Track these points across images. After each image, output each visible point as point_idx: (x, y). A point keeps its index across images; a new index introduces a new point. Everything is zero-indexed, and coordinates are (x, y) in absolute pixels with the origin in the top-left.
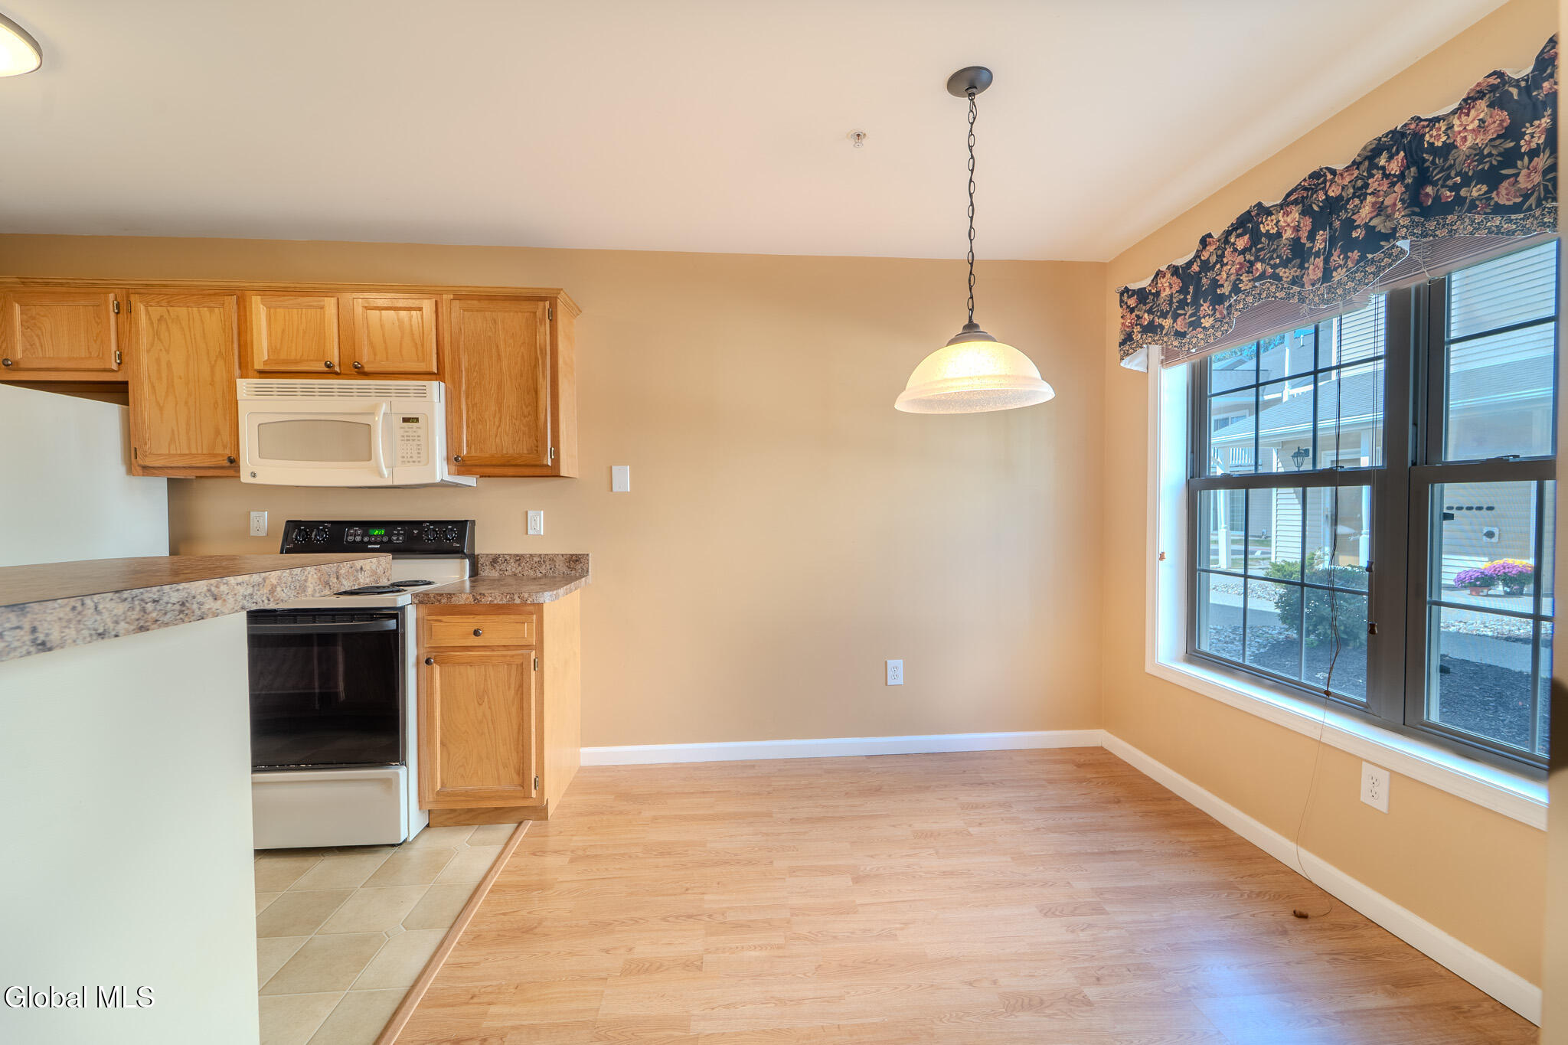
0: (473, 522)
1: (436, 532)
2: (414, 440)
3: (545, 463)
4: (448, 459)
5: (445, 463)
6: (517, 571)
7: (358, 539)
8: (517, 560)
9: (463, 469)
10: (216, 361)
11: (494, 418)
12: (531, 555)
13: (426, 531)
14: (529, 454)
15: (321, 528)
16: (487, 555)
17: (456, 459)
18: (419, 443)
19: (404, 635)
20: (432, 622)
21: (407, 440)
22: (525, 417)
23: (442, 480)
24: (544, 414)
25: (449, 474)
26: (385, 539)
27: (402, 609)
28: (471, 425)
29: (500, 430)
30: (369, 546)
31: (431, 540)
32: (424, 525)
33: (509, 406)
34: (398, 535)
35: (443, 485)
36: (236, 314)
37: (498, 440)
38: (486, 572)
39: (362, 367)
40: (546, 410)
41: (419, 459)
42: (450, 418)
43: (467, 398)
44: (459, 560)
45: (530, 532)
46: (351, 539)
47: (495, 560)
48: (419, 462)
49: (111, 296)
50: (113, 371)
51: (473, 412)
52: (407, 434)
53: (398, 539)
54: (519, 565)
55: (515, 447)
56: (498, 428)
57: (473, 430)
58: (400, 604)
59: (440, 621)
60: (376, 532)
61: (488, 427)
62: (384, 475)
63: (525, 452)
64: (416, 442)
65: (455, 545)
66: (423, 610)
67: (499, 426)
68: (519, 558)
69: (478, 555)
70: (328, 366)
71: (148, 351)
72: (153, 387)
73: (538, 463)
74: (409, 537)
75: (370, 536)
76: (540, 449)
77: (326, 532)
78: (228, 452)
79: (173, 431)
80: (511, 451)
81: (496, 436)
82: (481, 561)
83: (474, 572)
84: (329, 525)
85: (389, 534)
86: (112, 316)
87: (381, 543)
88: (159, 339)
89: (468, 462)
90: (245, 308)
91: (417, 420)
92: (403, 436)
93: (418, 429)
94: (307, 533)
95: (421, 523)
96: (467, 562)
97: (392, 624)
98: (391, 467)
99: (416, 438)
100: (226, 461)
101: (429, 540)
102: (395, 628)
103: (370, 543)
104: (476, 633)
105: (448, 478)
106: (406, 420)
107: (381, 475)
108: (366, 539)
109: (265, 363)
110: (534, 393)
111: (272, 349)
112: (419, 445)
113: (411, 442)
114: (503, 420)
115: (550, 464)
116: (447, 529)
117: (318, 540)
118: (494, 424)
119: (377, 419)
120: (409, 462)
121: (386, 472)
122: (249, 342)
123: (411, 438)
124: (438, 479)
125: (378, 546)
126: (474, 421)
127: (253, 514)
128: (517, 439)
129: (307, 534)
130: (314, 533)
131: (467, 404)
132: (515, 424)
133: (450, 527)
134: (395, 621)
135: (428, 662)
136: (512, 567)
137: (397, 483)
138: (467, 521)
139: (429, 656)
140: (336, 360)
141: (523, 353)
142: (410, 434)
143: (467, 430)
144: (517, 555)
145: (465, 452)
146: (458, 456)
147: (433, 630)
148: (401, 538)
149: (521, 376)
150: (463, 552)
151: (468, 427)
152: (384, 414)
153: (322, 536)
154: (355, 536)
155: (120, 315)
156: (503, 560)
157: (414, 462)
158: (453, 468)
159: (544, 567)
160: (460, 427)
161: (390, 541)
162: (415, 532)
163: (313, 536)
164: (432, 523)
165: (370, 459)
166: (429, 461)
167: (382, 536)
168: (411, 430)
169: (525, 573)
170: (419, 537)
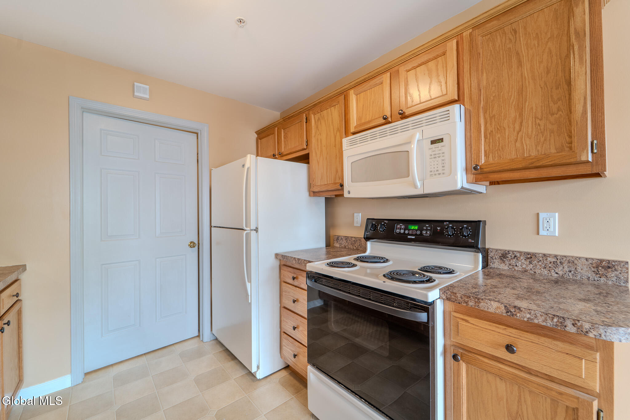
0: (485, 222)
1: (454, 229)
2: (439, 157)
3: (583, 158)
4: (466, 169)
5: (464, 173)
6: (528, 268)
7: (402, 231)
8: (528, 258)
9: (480, 176)
10: (336, 133)
11: (514, 124)
12: (544, 255)
13: (446, 228)
14: (557, 152)
15: (383, 223)
16: (497, 250)
17: (475, 168)
18: (443, 158)
19: (433, 327)
20: (459, 320)
21: (434, 158)
22: (553, 114)
23: (462, 188)
24: (582, 104)
25: (467, 183)
26: (418, 232)
27: (433, 303)
28: (489, 136)
29: (520, 134)
30: (408, 237)
31: (451, 236)
32: (445, 223)
33: (532, 108)
34: (427, 230)
35: (463, 192)
36: (344, 105)
37: (518, 144)
38: (496, 264)
39: (404, 113)
40: (585, 99)
41: (443, 172)
42: (468, 134)
43: (485, 113)
44: (473, 253)
45: (542, 232)
46: (398, 231)
47: (504, 255)
48: (443, 173)
49: (305, 114)
50: (305, 149)
51: (491, 124)
52: (434, 153)
53: (426, 233)
54: (530, 263)
55: (539, 148)
56: (518, 134)
57: (491, 141)
58: (430, 300)
59: (466, 321)
60: (413, 227)
61: (507, 134)
62: (418, 186)
63: (553, 151)
64: (442, 158)
65: (470, 240)
66: (450, 306)
67: (520, 130)
68: (530, 257)
69: (488, 249)
70: (385, 119)
71: (315, 136)
72: (316, 153)
73: (572, 160)
74: (435, 233)
75: (409, 230)
76: (575, 144)
77: (385, 226)
78: (340, 181)
79: (322, 173)
80: (534, 153)
81: (516, 140)
82: (491, 254)
83: (486, 264)
84: (386, 222)
85: (421, 229)
86: (305, 123)
87: (416, 235)
88: (318, 129)
89: (485, 170)
90: (347, 100)
91: (441, 140)
92: (431, 155)
93: (443, 148)
94: (376, 225)
95: (443, 221)
96: (480, 256)
97: (423, 317)
98: (423, 181)
99: (441, 155)
100: (339, 186)
101: (449, 235)
102: (426, 320)
103: (409, 234)
104: (509, 348)
105: (467, 186)
106: (433, 142)
107: (415, 187)
108: (407, 232)
109: (355, 127)
110: (566, 87)
111: (359, 119)
112: (443, 160)
113: (437, 159)
114: (524, 123)
115: (590, 159)
116: (463, 227)
117: (381, 231)
118: (514, 130)
119: (412, 146)
120: (435, 175)
121: (419, 184)
122: (349, 118)
123: (437, 156)
124: (459, 186)
125: (414, 237)
126: (492, 131)
127: (355, 214)
128: (542, 139)
129: (376, 227)
130: (379, 226)
131: (485, 118)
132: (539, 125)
133: (465, 226)
134: (426, 314)
135: (455, 357)
136: (522, 264)
137: (427, 191)
138: (480, 221)
139: (455, 352)
140: (388, 114)
141: (550, 49)
142: (437, 152)
143: (485, 141)
144: (528, 254)
145: (483, 161)
146: (477, 165)
147: (460, 328)
148: (428, 232)
149: (548, 72)
150: (477, 247)
151: (486, 137)
152: (418, 141)
153: (383, 228)
154: (400, 229)
155: (307, 123)
156: (513, 256)
157: (439, 174)
158: (471, 177)
159: (561, 268)
160: (479, 140)
161: (421, 234)
162: (439, 228)
163: (379, 228)
164: (450, 222)
165: (408, 176)
166: (452, 172)
167: (416, 230)
168: (437, 149)
169: (538, 271)
170: (441, 233)
